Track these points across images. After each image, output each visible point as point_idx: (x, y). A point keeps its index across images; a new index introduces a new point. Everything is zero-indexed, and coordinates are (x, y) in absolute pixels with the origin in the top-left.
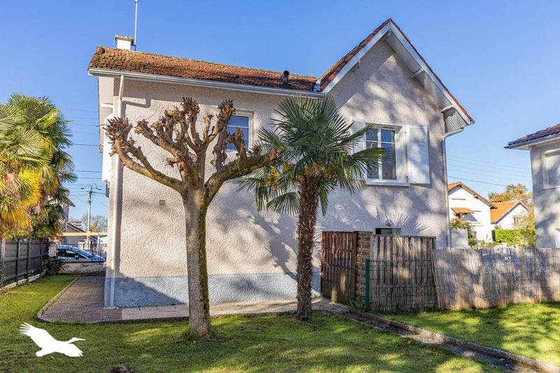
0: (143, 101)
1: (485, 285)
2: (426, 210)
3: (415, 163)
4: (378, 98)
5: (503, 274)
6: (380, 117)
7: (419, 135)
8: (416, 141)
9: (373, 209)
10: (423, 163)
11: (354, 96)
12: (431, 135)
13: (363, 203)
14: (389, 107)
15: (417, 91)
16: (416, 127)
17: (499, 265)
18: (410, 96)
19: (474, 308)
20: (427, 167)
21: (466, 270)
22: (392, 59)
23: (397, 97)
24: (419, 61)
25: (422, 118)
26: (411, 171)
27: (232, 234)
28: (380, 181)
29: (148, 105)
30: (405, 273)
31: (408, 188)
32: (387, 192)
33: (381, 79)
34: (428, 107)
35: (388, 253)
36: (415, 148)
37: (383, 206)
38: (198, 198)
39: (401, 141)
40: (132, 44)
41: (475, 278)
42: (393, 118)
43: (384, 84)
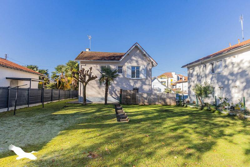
0: (85, 65)
1: (148, 100)
2: (145, 84)
3: (143, 74)
4: (134, 60)
5: (153, 98)
6: (135, 64)
7: (144, 68)
8: (143, 69)
9: (132, 84)
10: (145, 74)
11: (129, 60)
12: (148, 68)
13: (130, 83)
14: (137, 62)
15: (145, 58)
16: (143, 66)
17: (152, 96)
18: (142, 59)
19: (145, 105)
20: (146, 75)
21: (143, 97)
22: (138, 51)
23: (139, 59)
24: (144, 51)
25: (145, 63)
26: (142, 76)
27: (101, 89)
28: (135, 78)
29: (86, 65)
30: (129, 97)
31: (141, 80)
32: (136, 81)
33: (135, 56)
34: (147, 61)
35: (126, 93)
36: (143, 71)
37: (135, 84)
38: (84, 84)
39: (141, 69)
40: (89, 49)
41: (146, 99)
42: (138, 64)
43: (136, 57)
